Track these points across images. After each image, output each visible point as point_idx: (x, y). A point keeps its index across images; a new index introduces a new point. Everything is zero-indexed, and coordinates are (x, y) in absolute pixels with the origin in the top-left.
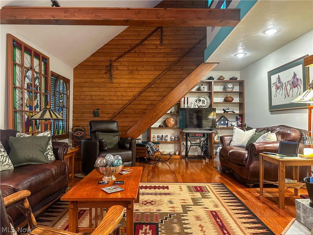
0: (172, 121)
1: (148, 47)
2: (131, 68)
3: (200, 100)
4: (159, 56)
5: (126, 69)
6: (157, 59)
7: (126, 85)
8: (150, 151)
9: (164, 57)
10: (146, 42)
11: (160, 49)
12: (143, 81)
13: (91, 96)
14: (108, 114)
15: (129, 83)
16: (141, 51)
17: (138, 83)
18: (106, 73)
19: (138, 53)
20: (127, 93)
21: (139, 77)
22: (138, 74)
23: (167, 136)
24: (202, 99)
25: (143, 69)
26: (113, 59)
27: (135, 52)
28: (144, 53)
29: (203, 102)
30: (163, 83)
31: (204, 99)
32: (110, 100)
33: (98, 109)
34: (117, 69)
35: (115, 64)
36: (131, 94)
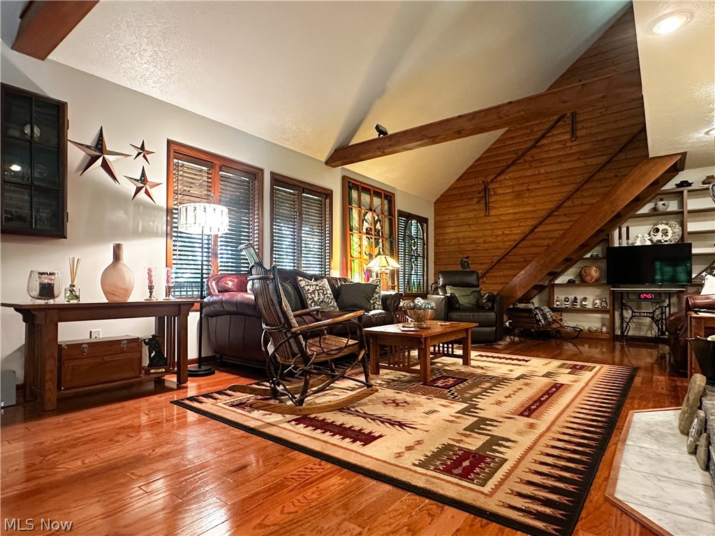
0: (594, 273)
1: (547, 148)
2: (517, 189)
3: (657, 230)
4: (568, 159)
5: (510, 191)
6: (565, 166)
7: (510, 217)
8: (540, 320)
9: (578, 159)
10: (544, 141)
11: (571, 147)
12: (539, 207)
13: (458, 238)
14: (482, 264)
15: (515, 213)
16: (535, 158)
17: (530, 212)
18: (478, 202)
19: (530, 162)
20: (513, 229)
21: (531, 201)
22: (529, 197)
23: (585, 299)
24: (661, 227)
25: (538, 186)
26: (490, 178)
27: (525, 161)
28: (541, 160)
29: (665, 233)
30: (578, 206)
31: (667, 227)
32: (485, 242)
33: (467, 258)
34: (495, 194)
35: (491, 186)
36: (518, 231)
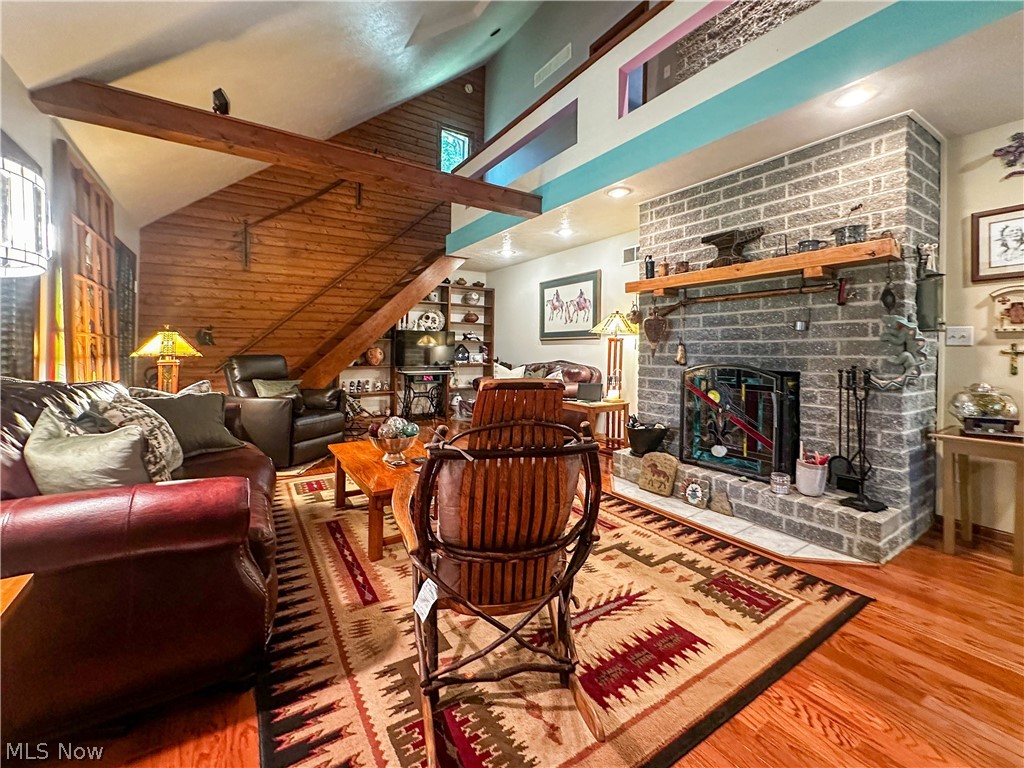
0: (378, 354)
1: (330, 206)
2: (293, 244)
3: (428, 318)
4: (355, 227)
5: (282, 244)
6: (350, 234)
7: (282, 279)
9: (363, 230)
10: (326, 197)
11: (356, 215)
12: (320, 273)
13: (192, 297)
14: (236, 339)
15: (288, 276)
16: (316, 213)
17: (308, 277)
18: (232, 249)
19: (310, 215)
20: (284, 295)
21: (311, 264)
22: (307, 259)
23: (367, 382)
24: (431, 315)
25: (319, 249)
26: (251, 220)
27: (303, 213)
28: (324, 218)
29: (434, 321)
30: (362, 281)
31: (435, 316)
32: (242, 308)
33: (210, 328)
34: (260, 243)
35: (251, 230)
36: (292, 299)
